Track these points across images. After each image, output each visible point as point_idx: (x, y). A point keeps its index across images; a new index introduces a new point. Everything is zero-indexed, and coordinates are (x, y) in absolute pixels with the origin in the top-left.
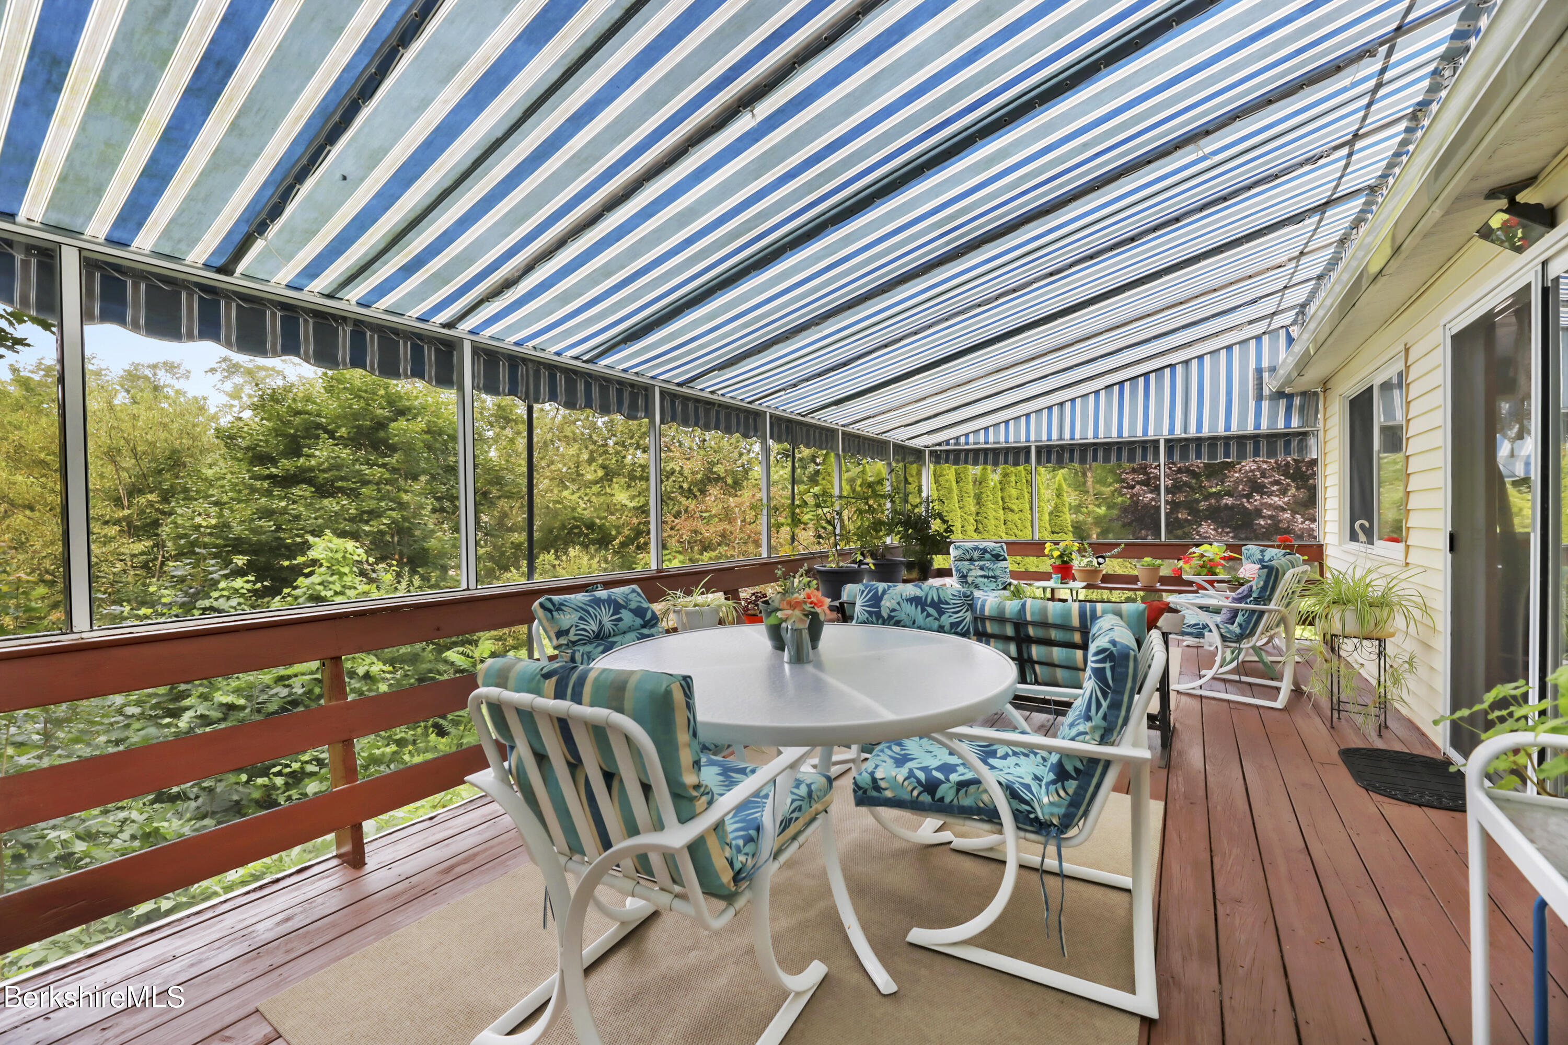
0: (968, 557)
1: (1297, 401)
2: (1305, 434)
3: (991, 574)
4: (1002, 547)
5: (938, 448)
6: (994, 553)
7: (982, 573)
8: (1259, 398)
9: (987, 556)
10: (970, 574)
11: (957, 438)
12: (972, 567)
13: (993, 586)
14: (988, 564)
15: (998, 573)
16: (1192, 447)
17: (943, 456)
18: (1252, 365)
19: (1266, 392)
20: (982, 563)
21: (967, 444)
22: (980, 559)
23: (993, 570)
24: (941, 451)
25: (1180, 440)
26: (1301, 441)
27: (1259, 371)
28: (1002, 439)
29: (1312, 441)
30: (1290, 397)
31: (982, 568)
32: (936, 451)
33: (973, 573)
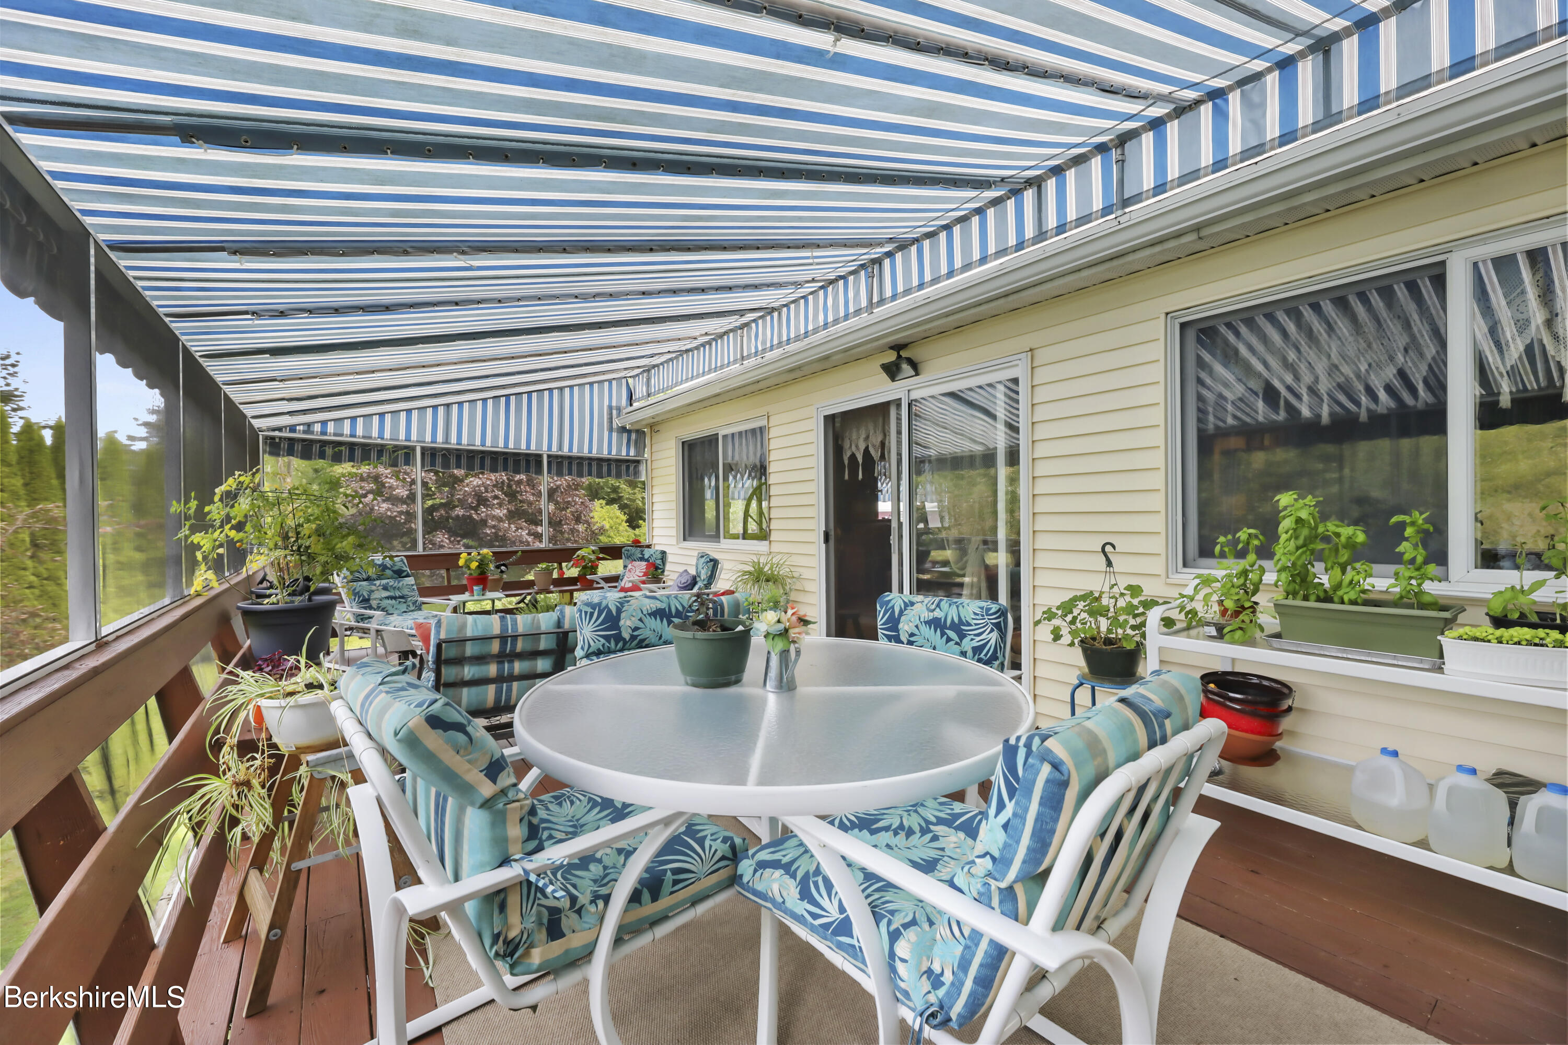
0: (365, 576)
1: (633, 436)
2: (638, 462)
3: (398, 594)
4: (402, 560)
5: (277, 433)
6: (396, 568)
7: (386, 594)
8: (611, 430)
9: (388, 572)
10: (373, 596)
11: (309, 425)
12: (374, 588)
13: (403, 607)
14: (391, 582)
15: (406, 592)
16: (566, 464)
17: (284, 445)
18: (606, 403)
19: (615, 426)
20: (384, 582)
21: (324, 433)
22: (380, 578)
23: (399, 589)
24: (280, 438)
25: (557, 457)
26: (635, 467)
27: (610, 408)
28: (375, 434)
29: (642, 468)
30: (629, 432)
31: (385, 588)
32: (273, 438)
33: (376, 595)
